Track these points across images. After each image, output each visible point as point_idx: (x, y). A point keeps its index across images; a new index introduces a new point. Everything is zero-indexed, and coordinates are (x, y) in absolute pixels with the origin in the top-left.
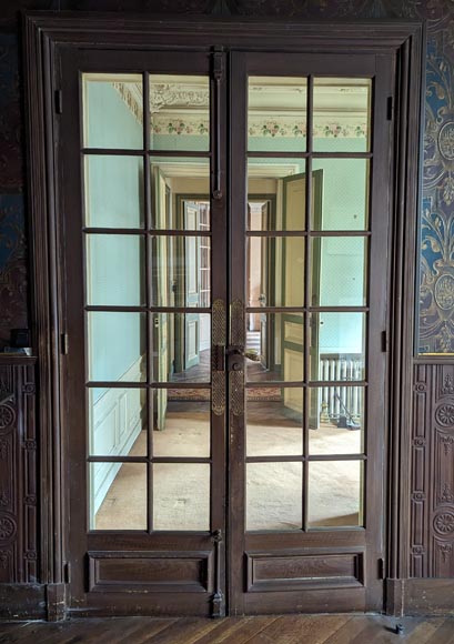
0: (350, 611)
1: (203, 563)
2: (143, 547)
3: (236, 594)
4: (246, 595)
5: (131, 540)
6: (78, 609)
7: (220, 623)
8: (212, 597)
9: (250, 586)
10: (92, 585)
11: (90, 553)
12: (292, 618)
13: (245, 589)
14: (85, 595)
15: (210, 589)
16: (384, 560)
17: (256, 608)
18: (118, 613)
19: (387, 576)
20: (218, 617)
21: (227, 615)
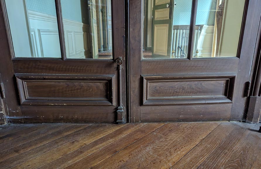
0: (218, 120)
1: (109, 84)
2: (59, 70)
3: (135, 107)
4: (142, 108)
5: (49, 65)
6: (15, 117)
7: (122, 126)
8: (117, 109)
9: (145, 101)
10: (23, 100)
11: (16, 74)
12: (176, 124)
13: (141, 103)
14: (19, 108)
15: (115, 103)
16: (250, 82)
17: (149, 117)
18: (47, 121)
19: (251, 95)
20: (121, 123)
21: (128, 121)
